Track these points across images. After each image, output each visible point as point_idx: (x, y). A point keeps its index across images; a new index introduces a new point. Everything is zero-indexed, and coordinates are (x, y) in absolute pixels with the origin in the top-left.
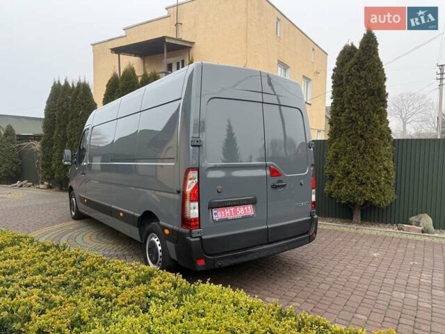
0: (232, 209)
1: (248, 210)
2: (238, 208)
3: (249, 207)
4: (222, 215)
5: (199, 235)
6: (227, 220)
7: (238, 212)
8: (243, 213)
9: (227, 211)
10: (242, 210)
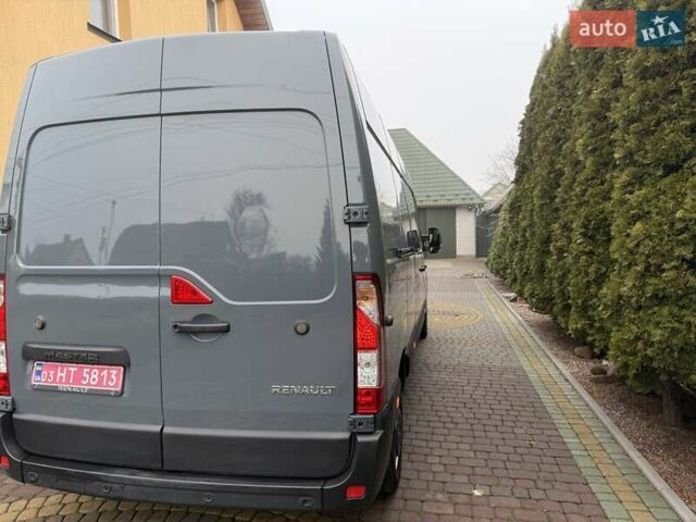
0: (73, 369)
1: (109, 378)
2: (86, 370)
3: (114, 372)
4: (48, 377)
6: (54, 391)
7: (85, 379)
8: (93, 383)
9: (62, 372)
10: (96, 377)
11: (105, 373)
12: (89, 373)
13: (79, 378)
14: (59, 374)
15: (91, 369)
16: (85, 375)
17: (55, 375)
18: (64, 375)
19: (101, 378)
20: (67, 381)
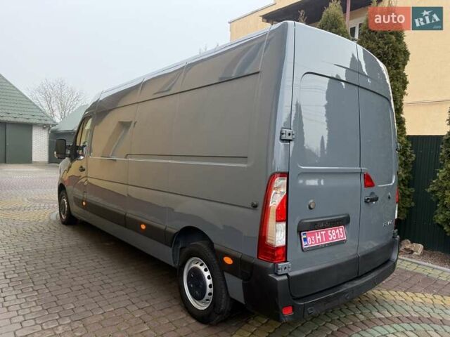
0: (323, 233)
1: (340, 234)
2: (329, 231)
3: (341, 229)
4: (312, 241)
5: (286, 271)
7: (330, 237)
8: (334, 238)
9: (318, 235)
10: (334, 234)
11: (338, 231)
12: (331, 233)
13: (327, 237)
14: (317, 237)
15: (331, 230)
16: (330, 234)
17: (315, 238)
18: (320, 237)
19: (337, 234)
20: (323, 241)
